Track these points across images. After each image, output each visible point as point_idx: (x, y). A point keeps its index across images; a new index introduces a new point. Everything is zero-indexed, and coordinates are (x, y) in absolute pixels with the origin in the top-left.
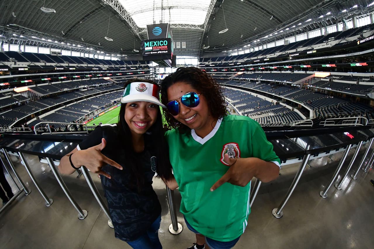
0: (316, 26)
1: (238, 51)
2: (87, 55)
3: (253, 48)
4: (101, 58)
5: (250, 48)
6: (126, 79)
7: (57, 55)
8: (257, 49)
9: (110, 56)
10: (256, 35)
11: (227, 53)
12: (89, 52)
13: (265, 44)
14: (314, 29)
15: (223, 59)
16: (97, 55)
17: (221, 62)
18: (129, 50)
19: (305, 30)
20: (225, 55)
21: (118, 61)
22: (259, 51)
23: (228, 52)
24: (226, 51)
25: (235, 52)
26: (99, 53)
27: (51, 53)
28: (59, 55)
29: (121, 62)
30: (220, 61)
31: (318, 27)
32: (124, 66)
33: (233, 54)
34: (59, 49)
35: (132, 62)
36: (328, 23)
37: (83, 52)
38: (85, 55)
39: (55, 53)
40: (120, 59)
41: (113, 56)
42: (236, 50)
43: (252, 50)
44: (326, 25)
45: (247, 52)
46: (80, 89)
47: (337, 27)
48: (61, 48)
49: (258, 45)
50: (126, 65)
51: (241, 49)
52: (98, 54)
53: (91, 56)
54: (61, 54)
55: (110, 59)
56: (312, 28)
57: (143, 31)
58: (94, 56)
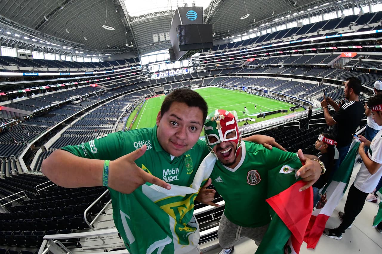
0: (332, 9)
1: (242, 36)
2: (63, 58)
3: (260, 31)
4: (80, 60)
5: (256, 32)
6: (116, 83)
7: (27, 58)
8: (264, 33)
9: (91, 56)
10: (267, 19)
11: (229, 40)
12: (65, 54)
13: (274, 26)
14: (330, 11)
15: (225, 47)
16: (75, 57)
17: (225, 50)
18: (113, 47)
19: (320, 13)
20: (226, 42)
21: (100, 62)
22: (268, 34)
23: (230, 38)
24: (227, 38)
25: (238, 37)
26: (78, 53)
27: (19, 55)
28: (29, 58)
29: (105, 64)
30: (223, 49)
31: (333, 10)
32: (110, 68)
33: (236, 40)
34: (28, 50)
35: (117, 62)
36: (344, 7)
37: (58, 54)
38: (61, 58)
39: (24, 55)
40: (102, 60)
41: (94, 56)
42: (240, 35)
43: (259, 34)
44: (342, 9)
45: (253, 36)
46: (72, 101)
47: (353, 10)
48: (31, 48)
49: (266, 28)
50: (112, 66)
51: (246, 34)
52: (77, 56)
53: (68, 59)
54: (32, 56)
55: (91, 61)
56: (327, 11)
57: (135, 21)
58: (72, 59)
